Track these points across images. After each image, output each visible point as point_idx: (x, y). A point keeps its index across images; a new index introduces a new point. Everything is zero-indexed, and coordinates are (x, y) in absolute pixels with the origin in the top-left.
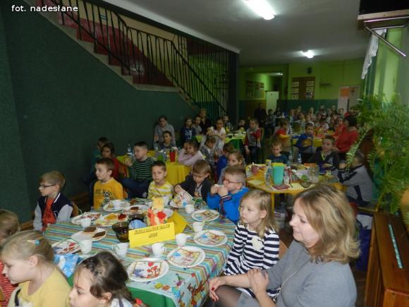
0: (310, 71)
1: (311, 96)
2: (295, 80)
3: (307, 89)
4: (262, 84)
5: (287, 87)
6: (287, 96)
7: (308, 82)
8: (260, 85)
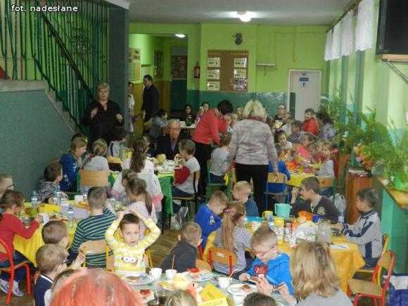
0: (239, 39)
1: (242, 87)
2: (212, 54)
3: (235, 72)
4: (137, 52)
5: (197, 67)
6: (198, 84)
7: (236, 60)
8: (134, 54)
